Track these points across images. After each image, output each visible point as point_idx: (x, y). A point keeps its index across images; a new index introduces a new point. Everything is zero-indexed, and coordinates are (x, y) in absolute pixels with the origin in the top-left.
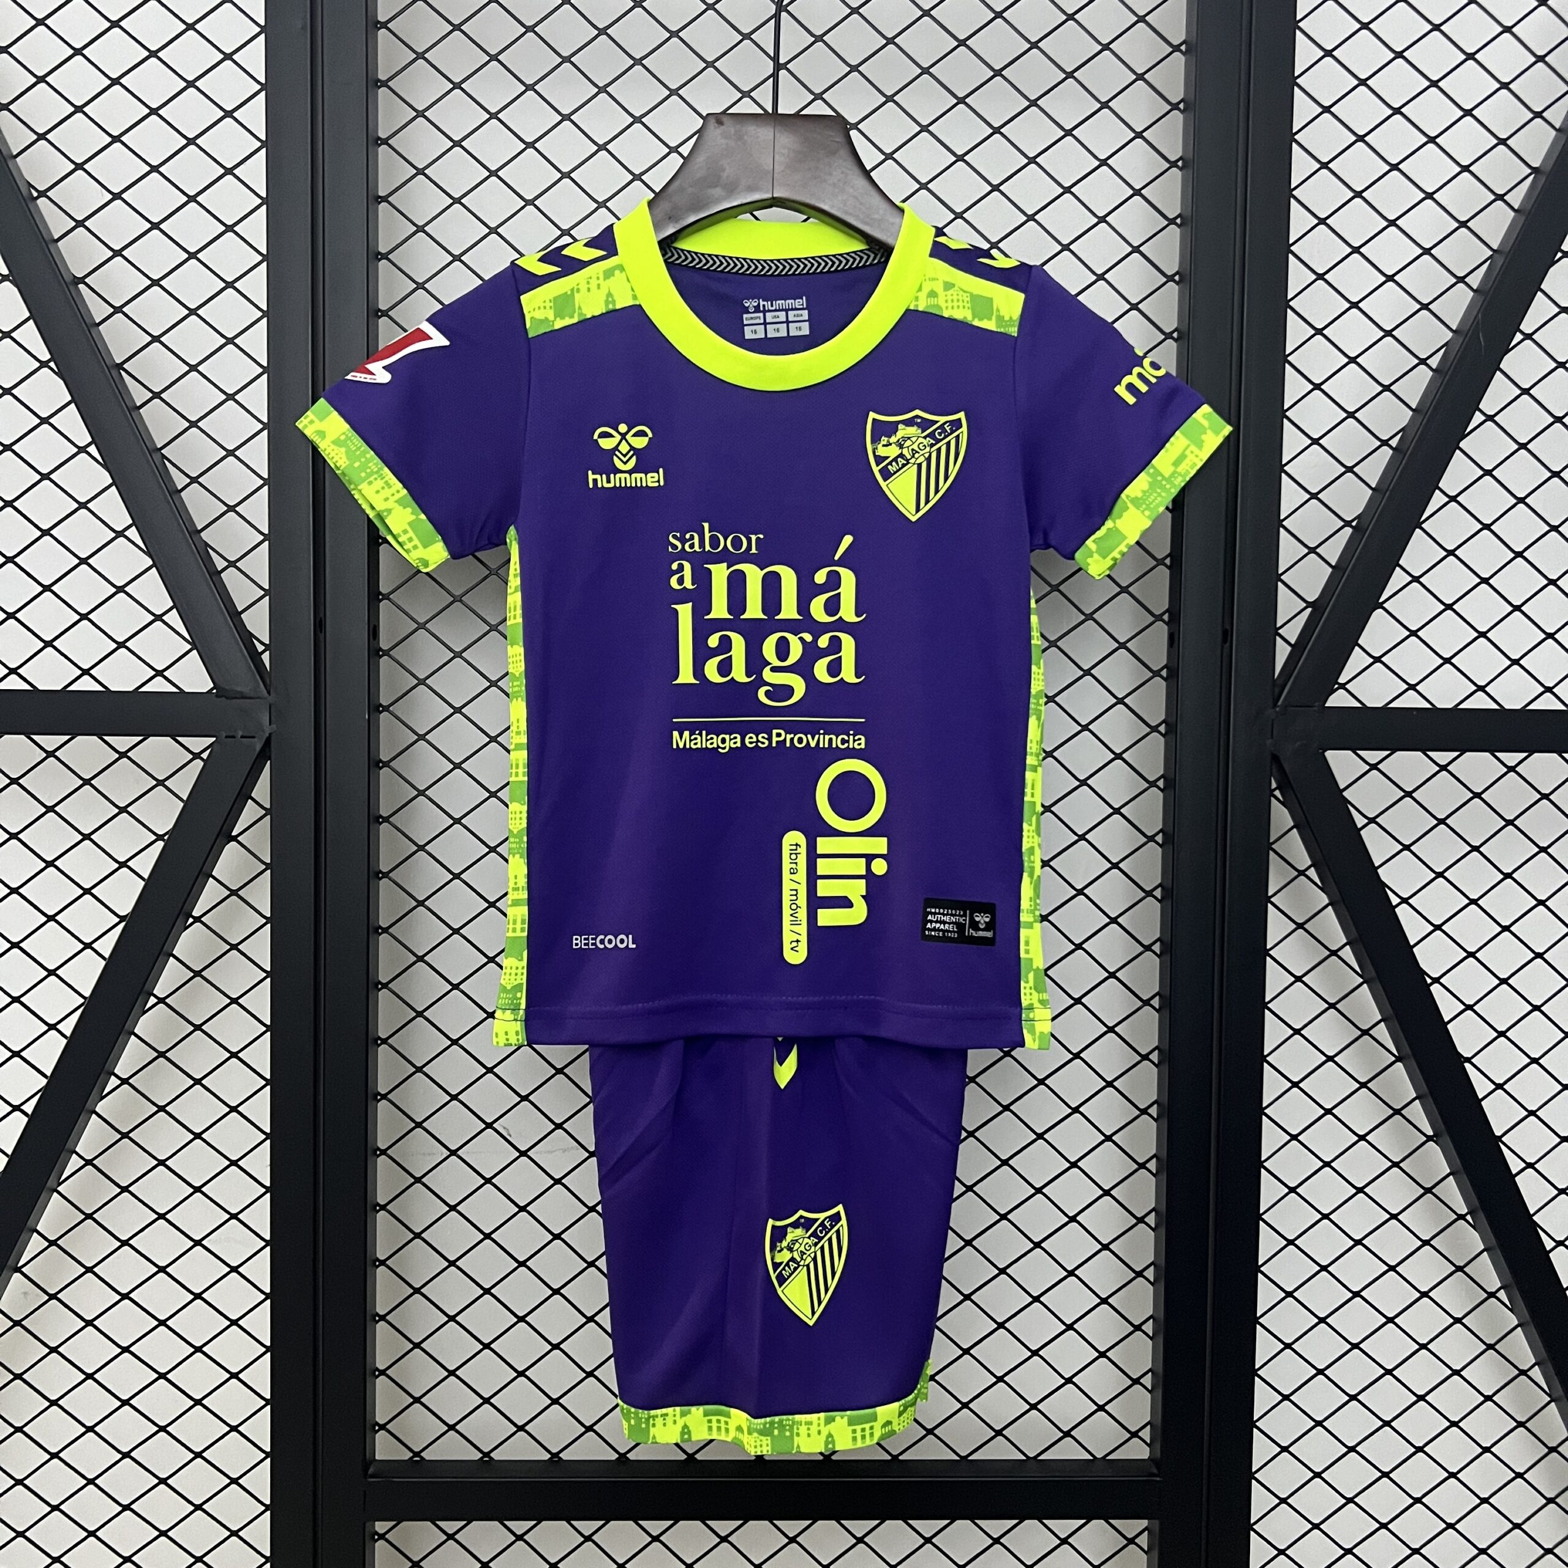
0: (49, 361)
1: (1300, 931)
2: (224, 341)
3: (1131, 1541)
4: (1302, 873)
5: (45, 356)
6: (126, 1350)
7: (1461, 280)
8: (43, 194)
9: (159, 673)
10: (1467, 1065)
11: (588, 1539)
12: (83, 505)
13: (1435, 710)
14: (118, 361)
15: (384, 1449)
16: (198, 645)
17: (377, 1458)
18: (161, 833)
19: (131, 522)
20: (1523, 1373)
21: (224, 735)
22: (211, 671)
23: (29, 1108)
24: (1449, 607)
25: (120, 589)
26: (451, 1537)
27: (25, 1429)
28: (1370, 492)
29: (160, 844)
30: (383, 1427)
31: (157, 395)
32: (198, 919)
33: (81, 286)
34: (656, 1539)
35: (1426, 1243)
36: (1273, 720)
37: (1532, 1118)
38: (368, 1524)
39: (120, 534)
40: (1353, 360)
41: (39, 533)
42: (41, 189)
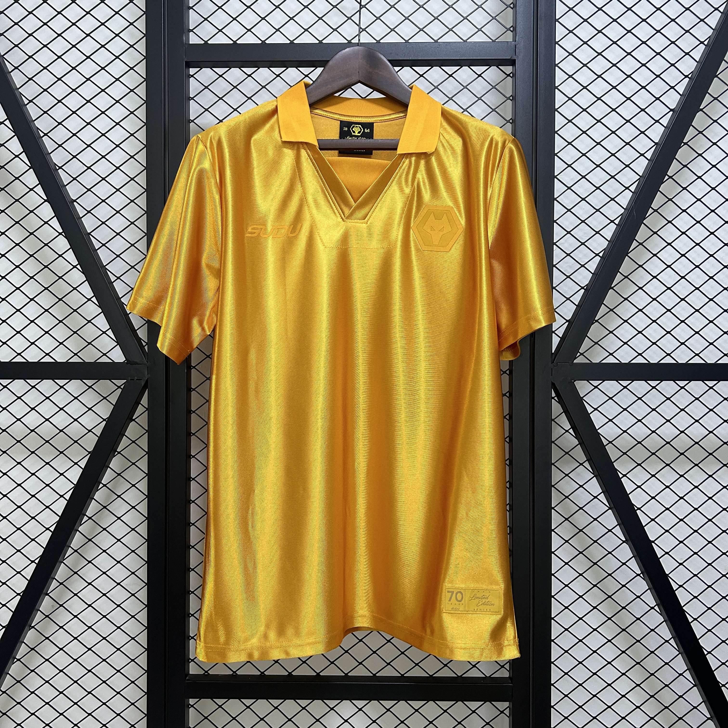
0: (62, 232)
1: (567, 455)
2: (130, 223)
3: (502, 712)
4: (567, 431)
5: (61, 231)
6: (90, 627)
7: (627, 188)
8: (60, 168)
9: (105, 354)
10: (638, 512)
11: (276, 708)
12: (75, 289)
13: (621, 364)
14: (89, 232)
15: (193, 670)
16: (119, 343)
17: (190, 673)
18: (105, 418)
19: (93, 295)
20: (667, 641)
21: (130, 379)
22: (125, 353)
23: (52, 529)
24: (626, 321)
25: (89, 322)
26: (220, 706)
27: (49, 660)
28: (591, 275)
29: (105, 422)
30: (192, 661)
31: (104, 245)
32: (119, 453)
33: (75, 203)
34: (304, 708)
35: (624, 586)
36: (552, 369)
37: (667, 533)
38: (186, 700)
39: (89, 300)
40: (583, 221)
41: (58, 300)
42: (60, 166)
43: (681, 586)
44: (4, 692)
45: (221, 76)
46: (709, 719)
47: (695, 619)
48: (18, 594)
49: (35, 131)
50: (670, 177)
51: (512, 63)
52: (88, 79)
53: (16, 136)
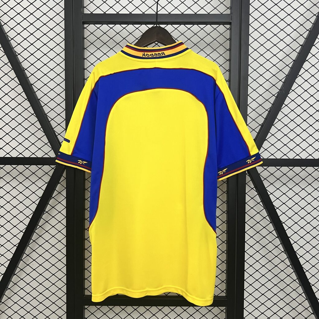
1: (252, 199)
2: (58, 95)
3: (222, 311)
4: (252, 189)
5: (26, 98)
6: (41, 275)
7: (280, 80)
8: (26, 69)
9: (46, 154)
10: (283, 224)
12: (33, 124)
13: (277, 159)
14: (39, 98)
15: (87, 293)
16: (53, 149)
17: (85, 294)
18: (46, 182)
19: (41, 127)
20: (295, 280)
22: (55, 153)
23: (24, 231)
24: (279, 140)
25: (39, 139)
26: (99, 309)
27: (23, 289)
28: (264, 119)
29: (47, 184)
30: (86, 289)
31: (46, 104)
32: (53, 198)
33: (33, 86)
34: (135, 310)
35: (276, 256)
37: (296, 233)
38: (84, 306)
39: (39, 129)
40: (261, 95)
41: (25, 129)
42: (26, 68)
43: (301, 257)
44: (3, 303)
45: (98, 28)
46: (312, 314)
47: (307, 271)
48: (9, 260)
49: (14, 52)
50: (300, 76)
51: (230, 24)
52: (38, 29)
53: (5, 55)
